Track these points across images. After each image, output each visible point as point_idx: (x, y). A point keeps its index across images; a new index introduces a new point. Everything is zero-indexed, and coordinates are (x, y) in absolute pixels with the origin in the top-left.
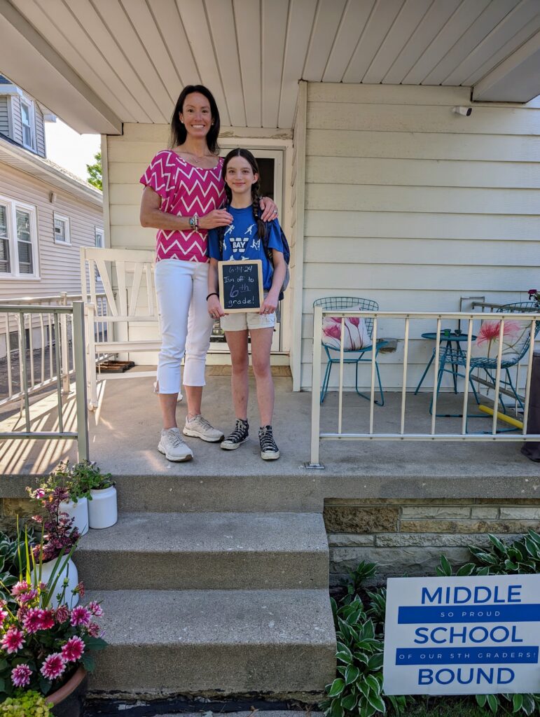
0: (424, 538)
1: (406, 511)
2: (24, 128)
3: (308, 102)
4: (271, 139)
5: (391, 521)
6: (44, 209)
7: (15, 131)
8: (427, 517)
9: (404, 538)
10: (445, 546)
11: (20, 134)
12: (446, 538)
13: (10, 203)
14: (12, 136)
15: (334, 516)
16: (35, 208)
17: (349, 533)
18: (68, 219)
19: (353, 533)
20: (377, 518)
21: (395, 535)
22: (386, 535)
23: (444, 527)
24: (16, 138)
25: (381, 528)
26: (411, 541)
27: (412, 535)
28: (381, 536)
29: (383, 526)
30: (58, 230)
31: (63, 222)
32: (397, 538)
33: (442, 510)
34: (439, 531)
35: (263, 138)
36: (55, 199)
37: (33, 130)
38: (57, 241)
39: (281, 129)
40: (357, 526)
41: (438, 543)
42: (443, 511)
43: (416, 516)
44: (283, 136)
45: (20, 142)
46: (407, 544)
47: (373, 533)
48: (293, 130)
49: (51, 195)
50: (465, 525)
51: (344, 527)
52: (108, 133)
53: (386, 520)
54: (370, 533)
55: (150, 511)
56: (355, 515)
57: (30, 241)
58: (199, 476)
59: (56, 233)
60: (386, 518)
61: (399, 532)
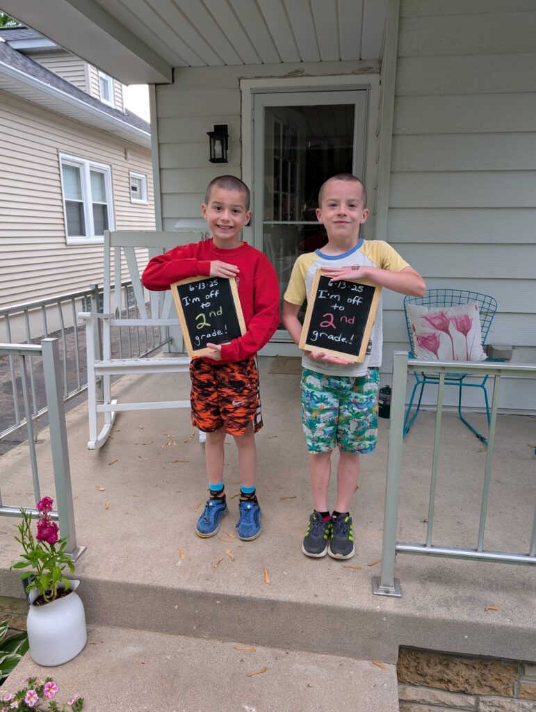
1: (531, 671)
2: (101, 82)
3: (400, 18)
4: (353, 76)
5: (505, 681)
6: (120, 168)
7: (91, 85)
9: (524, 707)
11: (97, 88)
13: (83, 164)
14: (89, 91)
15: (413, 664)
16: (109, 167)
17: (437, 688)
18: (144, 176)
19: (444, 690)
20: (483, 675)
21: (509, 700)
22: (496, 700)
24: (93, 92)
25: (487, 689)
28: (485, 699)
29: (491, 687)
30: (134, 189)
31: (140, 180)
32: (512, 706)
35: (342, 74)
36: (129, 156)
38: (133, 200)
39: (364, 61)
40: (449, 681)
44: (367, 70)
45: (97, 97)
47: (475, 695)
48: (381, 61)
49: (126, 153)
51: (428, 679)
52: (157, 82)
53: (496, 679)
54: (470, 694)
55: (150, 629)
56: (447, 666)
57: (105, 202)
58: (214, 594)
59: (132, 192)
60: (498, 677)
61: (518, 698)
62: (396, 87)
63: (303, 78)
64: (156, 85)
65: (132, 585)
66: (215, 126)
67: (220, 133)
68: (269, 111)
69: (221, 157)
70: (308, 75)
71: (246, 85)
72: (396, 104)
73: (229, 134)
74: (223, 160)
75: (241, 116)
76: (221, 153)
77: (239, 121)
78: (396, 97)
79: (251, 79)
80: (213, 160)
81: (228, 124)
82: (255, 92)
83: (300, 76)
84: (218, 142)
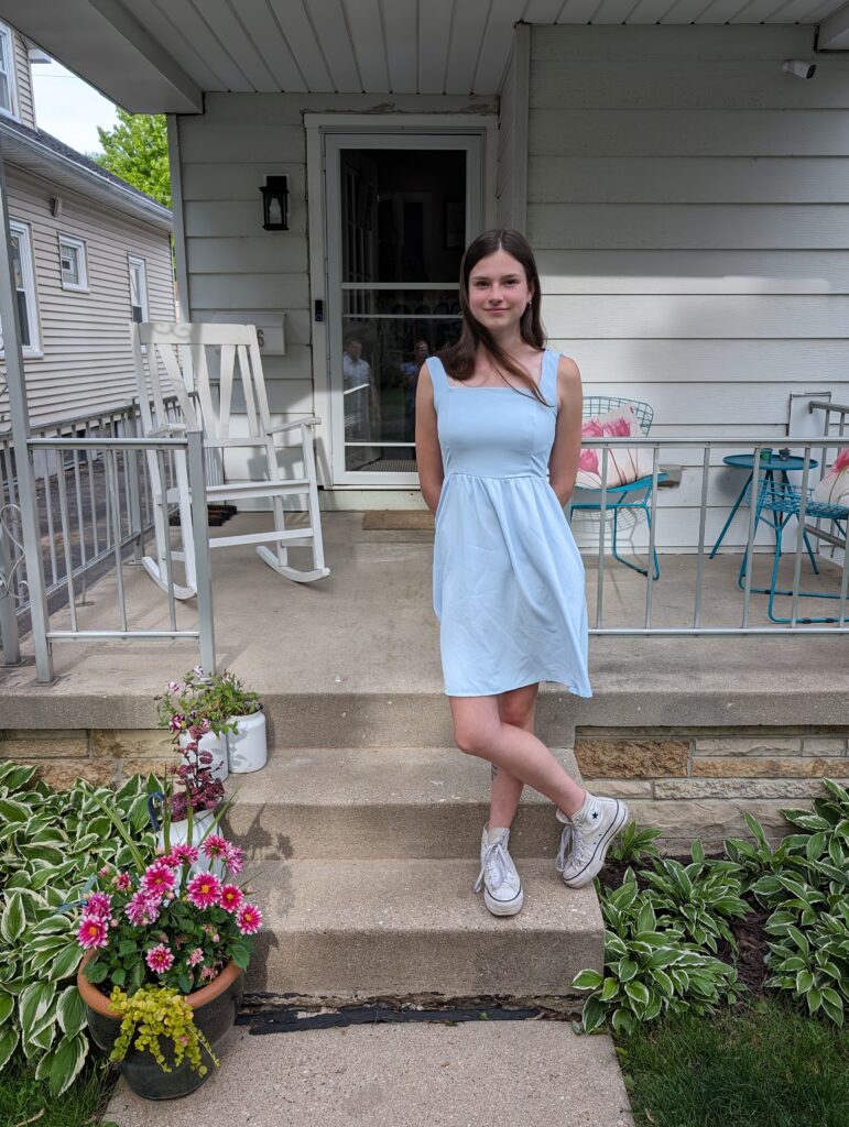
0: (728, 786)
1: (701, 745)
3: (531, 61)
4: (461, 116)
5: (678, 759)
6: (43, 229)
8: (734, 755)
9: (697, 785)
10: (761, 797)
12: (763, 785)
15: (589, 753)
17: (612, 778)
19: (618, 778)
20: (657, 755)
21: (683, 780)
22: (671, 782)
23: (761, 769)
25: (662, 771)
26: (709, 790)
27: (710, 781)
28: (661, 782)
29: (665, 768)
30: (67, 265)
32: (687, 786)
33: (757, 744)
34: (751, 774)
35: (448, 112)
36: (59, 208)
38: (65, 285)
39: (477, 96)
40: (625, 767)
41: (751, 793)
42: (758, 746)
43: (718, 753)
44: (482, 110)
46: (702, 794)
47: (651, 778)
48: (499, 99)
50: (792, 765)
51: (605, 768)
52: (179, 112)
53: (670, 759)
54: (645, 779)
55: (313, 746)
56: (622, 750)
58: (386, 694)
59: (63, 270)
60: (670, 756)
61: (691, 777)
62: (529, 144)
63: (394, 116)
64: (178, 115)
65: (294, 695)
66: (270, 179)
67: (276, 188)
68: (347, 155)
69: (280, 221)
70: (400, 112)
71: (312, 121)
72: (529, 163)
73: (289, 188)
74: (282, 227)
75: (306, 164)
76: (280, 216)
77: (304, 171)
78: (529, 156)
79: (319, 112)
80: (268, 226)
81: (287, 175)
82: (326, 132)
83: (388, 113)
84: (275, 201)
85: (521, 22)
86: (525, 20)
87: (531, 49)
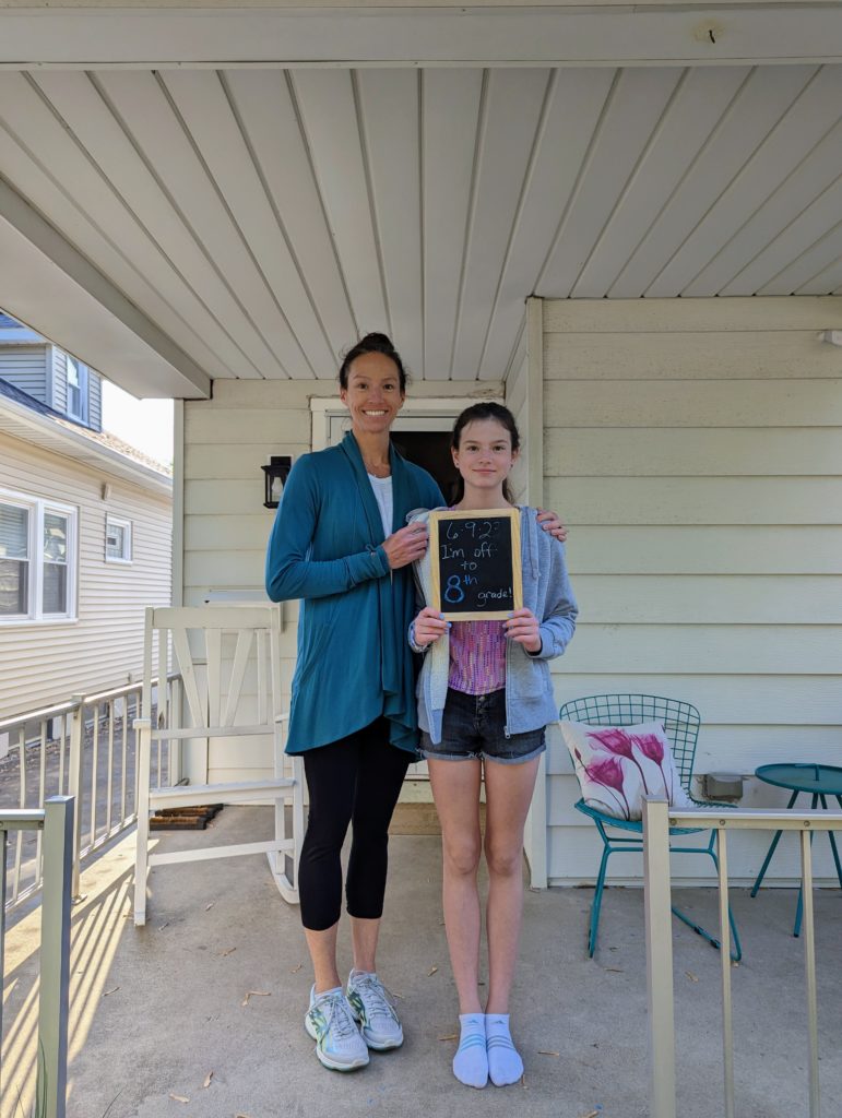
2: (70, 391)
3: (544, 333)
4: (467, 399)
6: (91, 511)
7: (55, 394)
11: (63, 398)
13: (34, 505)
14: (51, 402)
16: (75, 509)
18: (128, 523)
24: (57, 404)
30: (113, 541)
31: (122, 529)
35: (453, 397)
36: (109, 493)
37: (84, 393)
38: (109, 559)
39: (483, 381)
44: (487, 394)
45: (62, 411)
49: (104, 489)
52: (186, 397)
57: (64, 561)
59: (108, 546)
62: (545, 416)
64: (185, 400)
66: (273, 459)
67: (279, 468)
71: (319, 406)
72: (544, 436)
75: (311, 446)
78: (544, 428)
79: (326, 398)
80: (270, 504)
81: (292, 455)
82: (331, 416)
84: (277, 480)
85: (532, 295)
86: (536, 294)
87: (543, 322)
